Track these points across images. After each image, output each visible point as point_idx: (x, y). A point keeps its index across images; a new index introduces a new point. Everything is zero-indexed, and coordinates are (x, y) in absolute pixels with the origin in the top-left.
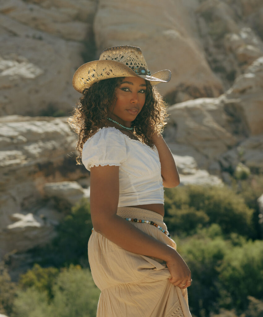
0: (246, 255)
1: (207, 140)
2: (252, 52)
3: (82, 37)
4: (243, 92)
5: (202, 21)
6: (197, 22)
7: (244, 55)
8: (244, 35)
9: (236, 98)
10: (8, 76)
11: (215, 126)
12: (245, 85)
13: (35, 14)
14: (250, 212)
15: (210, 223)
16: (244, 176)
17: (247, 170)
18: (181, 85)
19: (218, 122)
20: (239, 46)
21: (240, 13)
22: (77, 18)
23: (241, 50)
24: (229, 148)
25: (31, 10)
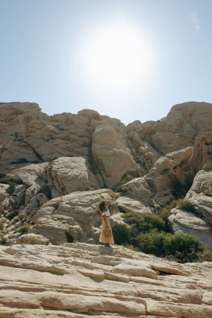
0: (172, 239)
1: (143, 195)
2: (151, 154)
3: (86, 153)
4: (152, 174)
5: (129, 141)
6: (127, 142)
7: (148, 156)
8: (146, 147)
9: (150, 177)
10: (70, 176)
11: (145, 189)
12: (153, 172)
13: (68, 145)
14: (164, 223)
15: (154, 228)
16: (158, 209)
17: (159, 206)
18: (128, 171)
19: (145, 187)
20: (146, 152)
21: (143, 137)
22: (84, 145)
23: (146, 154)
24: (151, 197)
25: (66, 143)
